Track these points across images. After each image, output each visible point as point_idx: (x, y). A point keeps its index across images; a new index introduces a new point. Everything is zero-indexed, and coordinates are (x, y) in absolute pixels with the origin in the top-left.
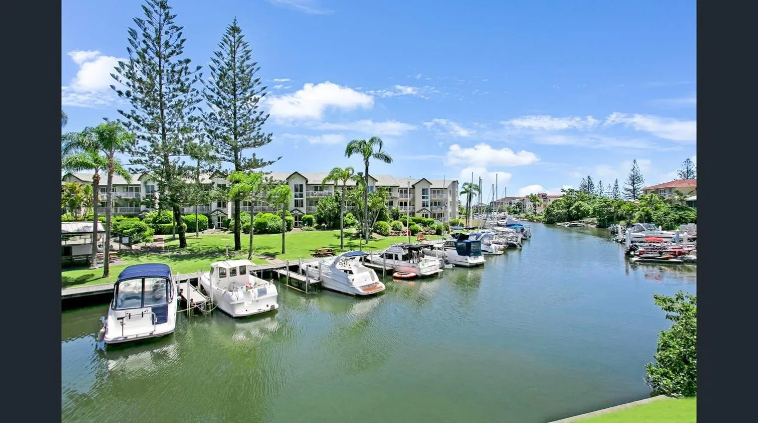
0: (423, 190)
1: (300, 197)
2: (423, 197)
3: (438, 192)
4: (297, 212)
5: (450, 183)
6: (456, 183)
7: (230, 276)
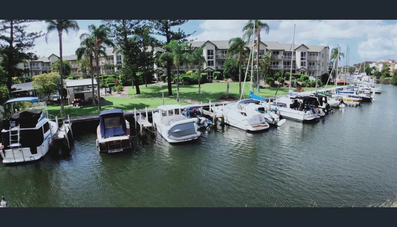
0: (302, 53)
1: (211, 59)
2: (302, 59)
3: (314, 55)
4: (210, 69)
5: (323, 48)
6: (328, 48)
7: (169, 115)
